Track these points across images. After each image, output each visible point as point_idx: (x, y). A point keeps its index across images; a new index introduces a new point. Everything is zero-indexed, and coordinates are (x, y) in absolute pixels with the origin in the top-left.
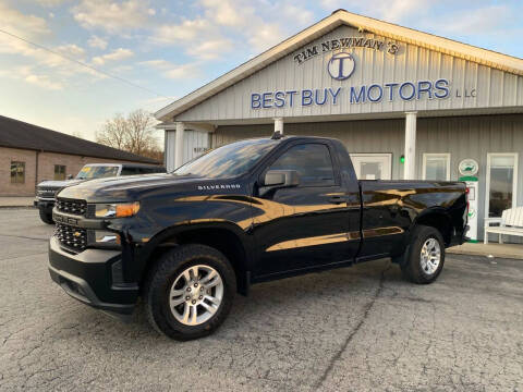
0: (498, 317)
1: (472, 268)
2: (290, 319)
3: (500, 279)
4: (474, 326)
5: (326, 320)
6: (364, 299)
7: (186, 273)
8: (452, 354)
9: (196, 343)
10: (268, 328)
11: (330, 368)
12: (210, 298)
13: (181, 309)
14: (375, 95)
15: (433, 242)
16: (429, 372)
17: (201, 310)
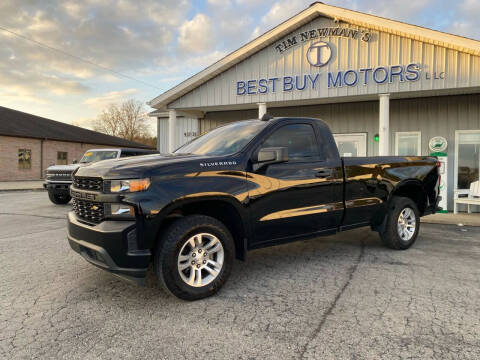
0: (472, 277)
1: (445, 235)
3: (469, 244)
4: (449, 284)
5: (315, 282)
7: (191, 240)
8: (432, 309)
9: (202, 303)
10: (264, 289)
11: (323, 322)
12: (213, 263)
13: (187, 273)
14: (351, 79)
15: (408, 211)
16: (412, 324)
17: (205, 273)
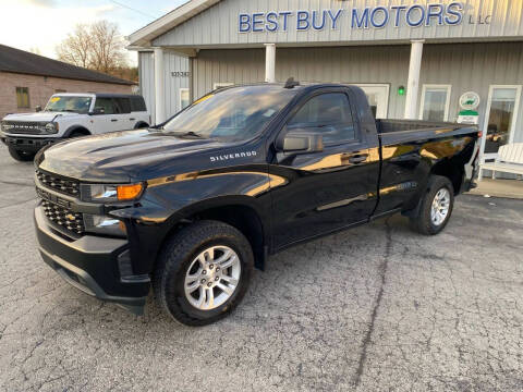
0: (514, 276)
1: (474, 212)
2: (307, 290)
3: (502, 226)
4: (495, 291)
6: (376, 258)
7: (201, 257)
8: (484, 333)
9: (215, 328)
10: (287, 304)
11: (363, 357)
12: (227, 279)
13: (196, 294)
14: (379, 20)
15: (443, 193)
16: (466, 357)
17: (217, 291)
